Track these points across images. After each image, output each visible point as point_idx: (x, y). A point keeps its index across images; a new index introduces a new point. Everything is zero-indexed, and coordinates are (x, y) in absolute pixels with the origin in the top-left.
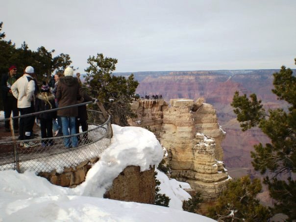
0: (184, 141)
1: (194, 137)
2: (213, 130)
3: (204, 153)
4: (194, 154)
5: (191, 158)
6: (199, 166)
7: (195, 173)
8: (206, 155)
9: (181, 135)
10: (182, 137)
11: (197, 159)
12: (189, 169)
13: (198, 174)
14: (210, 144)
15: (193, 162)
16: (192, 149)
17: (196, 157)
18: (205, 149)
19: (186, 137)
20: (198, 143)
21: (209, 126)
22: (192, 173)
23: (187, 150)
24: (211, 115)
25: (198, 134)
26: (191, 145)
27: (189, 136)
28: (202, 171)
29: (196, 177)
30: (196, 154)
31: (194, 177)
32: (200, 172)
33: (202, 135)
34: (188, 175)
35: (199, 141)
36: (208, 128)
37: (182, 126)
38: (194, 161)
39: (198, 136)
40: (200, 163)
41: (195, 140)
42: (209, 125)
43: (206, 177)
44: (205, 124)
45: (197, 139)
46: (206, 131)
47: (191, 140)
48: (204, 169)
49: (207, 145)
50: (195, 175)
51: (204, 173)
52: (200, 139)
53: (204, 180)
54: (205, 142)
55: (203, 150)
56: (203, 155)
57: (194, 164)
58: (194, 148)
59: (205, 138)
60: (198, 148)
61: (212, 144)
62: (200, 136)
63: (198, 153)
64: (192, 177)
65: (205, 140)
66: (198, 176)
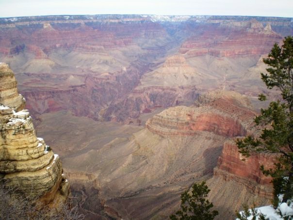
2: (15, 98)
3: (23, 132)
4: (4, 138)
6: (17, 152)
7: (15, 162)
8: (26, 135)
11: (12, 143)
12: (2, 160)
13: (20, 163)
14: (25, 119)
15: (5, 148)
16: (1, 131)
17: (8, 142)
18: (24, 127)
20: (8, 121)
22: (11, 165)
28: (26, 157)
29: (18, 168)
30: (10, 136)
31: (15, 169)
32: (22, 160)
33: (6, 108)
34: (6, 168)
35: (7, 117)
36: (9, 97)
38: (5, 146)
39: (3, 111)
42: (9, 92)
43: (34, 164)
44: (4, 92)
45: (3, 115)
46: (6, 102)
48: (27, 154)
49: (23, 121)
50: (15, 166)
51: (28, 160)
52: (8, 114)
53: (32, 168)
54: (17, 118)
55: (22, 129)
56: (21, 136)
57: (8, 151)
58: (3, 129)
59: (14, 112)
60: (13, 128)
61: (28, 119)
62: (7, 110)
63: (14, 135)
64: (12, 170)
65: (15, 114)
66: (21, 166)
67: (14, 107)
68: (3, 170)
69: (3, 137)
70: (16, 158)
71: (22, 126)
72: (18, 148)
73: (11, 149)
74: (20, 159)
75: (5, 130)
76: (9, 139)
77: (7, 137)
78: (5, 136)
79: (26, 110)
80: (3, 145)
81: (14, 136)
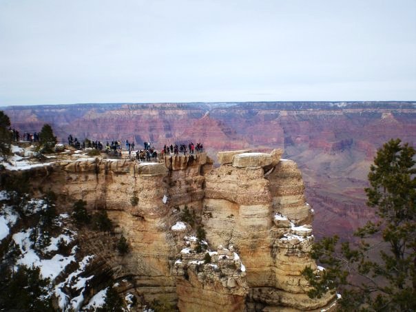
0: (256, 233)
1: (273, 223)
2: (299, 208)
3: (299, 255)
4: (274, 257)
5: (268, 264)
6: (286, 279)
7: (280, 292)
8: (302, 259)
9: (250, 222)
10: (253, 226)
11: (282, 267)
12: (266, 286)
13: (287, 294)
14: (305, 237)
15: (272, 271)
16: (272, 247)
17: (278, 263)
18: (300, 248)
19: (260, 226)
20: (282, 236)
21: (293, 202)
22: (276, 294)
23: (260, 249)
24: (295, 180)
25: (278, 218)
26: (269, 239)
27: (265, 222)
28: (296, 289)
29: (283, 301)
30: (281, 256)
31: (279, 302)
32: (290, 292)
33: (285, 219)
34: (268, 297)
35: (282, 231)
36: (292, 205)
37: (252, 204)
38: (274, 269)
39: (279, 221)
40: (287, 273)
41: (273, 229)
42: (292, 199)
43: (305, 301)
44: (287, 197)
45: (278, 227)
46: (287, 210)
47: (269, 231)
48: (299, 285)
49: (301, 239)
50: (280, 298)
51: (298, 293)
52: (284, 227)
53: (301, 306)
54: (295, 234)
55: (297, 250)
56: (295, 259)
57: (275, 276)
58: (274, 245)
59: (292, 225)
60: (287, 246)
61: (308, 237)
62: (284, 222)
63: (286, 255)
64: (275, 301)
65: (294, 228)
66: (288, 299)
67: (296, 220)
68: (263, 299)
69: (272, 256)
70: (283, 287)
71: (298, 245)
72: (289, 275)
73: (280, 274)
74: (288, 290)
75: (277, 247)
76: (279, 260)
77: (278, 256)
78: (275, 255)
79: (309, 226)
80: (270, 266)
81: (287, 257)
